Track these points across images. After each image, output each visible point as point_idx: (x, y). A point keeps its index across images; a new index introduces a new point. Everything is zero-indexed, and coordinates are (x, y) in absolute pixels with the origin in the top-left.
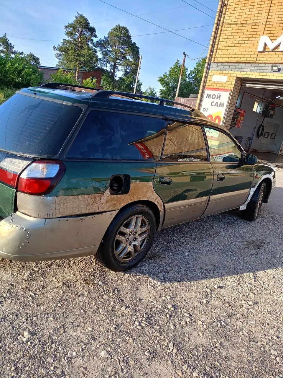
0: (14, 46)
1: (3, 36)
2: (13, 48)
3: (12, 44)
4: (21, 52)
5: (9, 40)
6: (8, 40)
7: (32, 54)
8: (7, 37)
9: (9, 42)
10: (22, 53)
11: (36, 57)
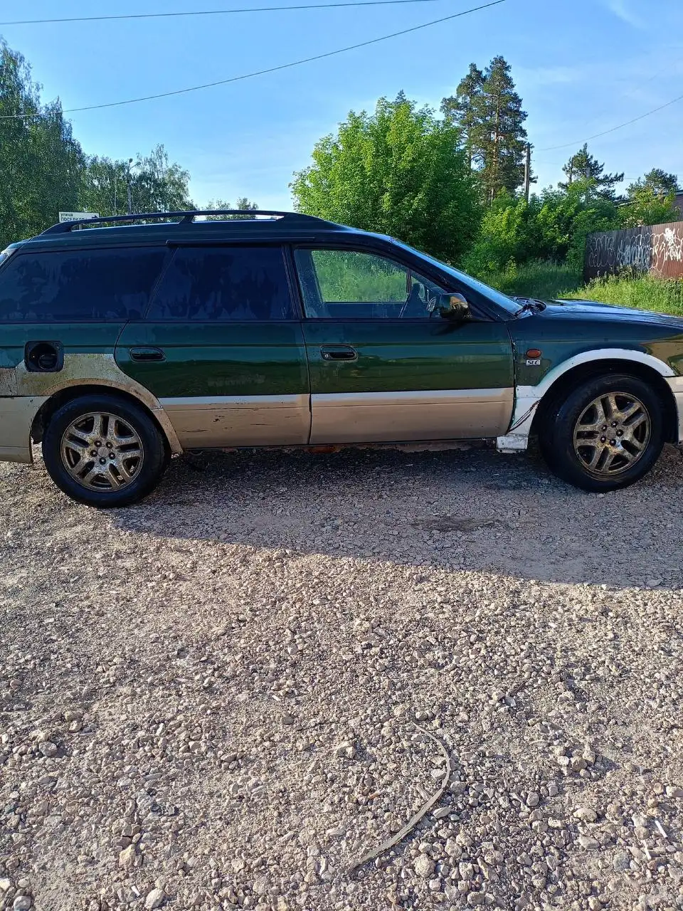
0: (602, 166)
1: (581, 151)
2: (601, 171)
3: (598, 163)
4: (619, 174)
5: (592, 157)
6: (589, 157)
7: (658, 170)
8: (588, 151)
9: (593, 161)
10: (622, 175)
11: (668, 176)
